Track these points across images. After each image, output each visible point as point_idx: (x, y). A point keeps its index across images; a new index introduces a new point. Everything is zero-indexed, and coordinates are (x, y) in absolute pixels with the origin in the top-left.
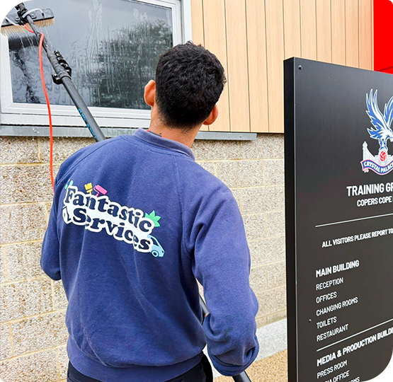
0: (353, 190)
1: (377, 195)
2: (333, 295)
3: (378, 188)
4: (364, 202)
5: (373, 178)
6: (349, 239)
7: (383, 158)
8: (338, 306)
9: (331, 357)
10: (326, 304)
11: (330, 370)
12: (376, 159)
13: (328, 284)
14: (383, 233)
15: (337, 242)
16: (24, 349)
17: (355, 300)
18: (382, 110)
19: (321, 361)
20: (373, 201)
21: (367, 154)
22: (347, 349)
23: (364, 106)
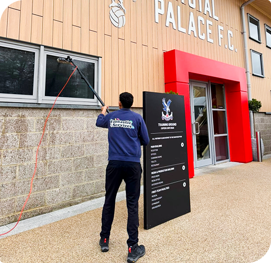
0: (160, 125)
1: (166, 127)
2: (155, 154)
3: (166, 125)
4: (162, 128)
5: (165, 122)
6: (159, 138)
7: (167, 116)
8: (156, 157)
9: (155, 173)
10: (153, 156)
11: (155, 177)
12: (166, 116)
13: (154, 150)
14: (168, 138)
15: (156, 139)
16: (35, 190)
17: (161, 157)
18: (166, 103)
19: (152, 173)
20: (165, 128)
21: (163, 115)
22: (159, 171)
23: (162, 102)
